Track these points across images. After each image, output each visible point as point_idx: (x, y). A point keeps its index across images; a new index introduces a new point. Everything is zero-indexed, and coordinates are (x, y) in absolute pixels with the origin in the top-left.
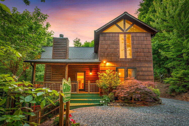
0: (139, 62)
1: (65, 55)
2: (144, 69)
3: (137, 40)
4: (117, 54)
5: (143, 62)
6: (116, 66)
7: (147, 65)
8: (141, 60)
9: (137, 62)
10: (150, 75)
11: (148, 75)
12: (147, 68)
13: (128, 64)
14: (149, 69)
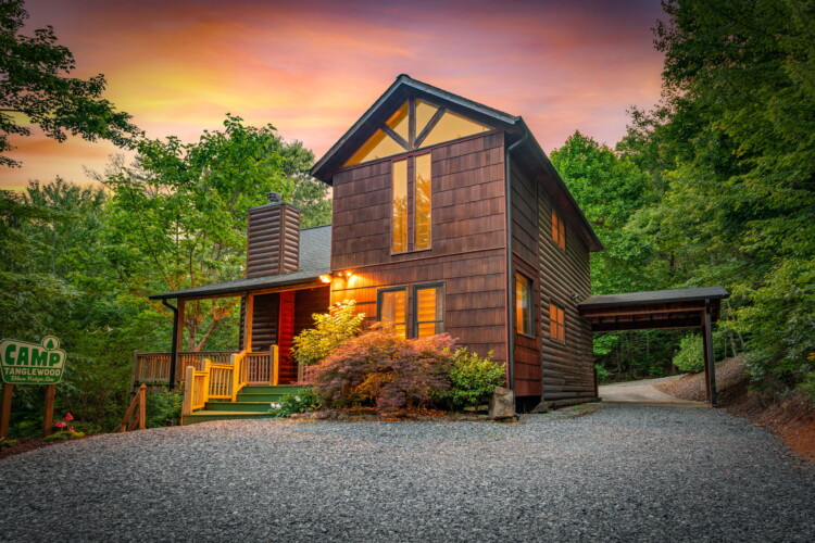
0: (454, 258)
1: (276, 261)
2: (470, 285)
3: (453, 171)
4: (384, 239)
5: (471, 256)
6: (377, 283)
7: (484, 269)
8: (464, 250)
9: (449, 259)
10: (494, 305)
11: (487, 309)
12: (482, 280)
13: (415, 273)
14: (492, 284)
